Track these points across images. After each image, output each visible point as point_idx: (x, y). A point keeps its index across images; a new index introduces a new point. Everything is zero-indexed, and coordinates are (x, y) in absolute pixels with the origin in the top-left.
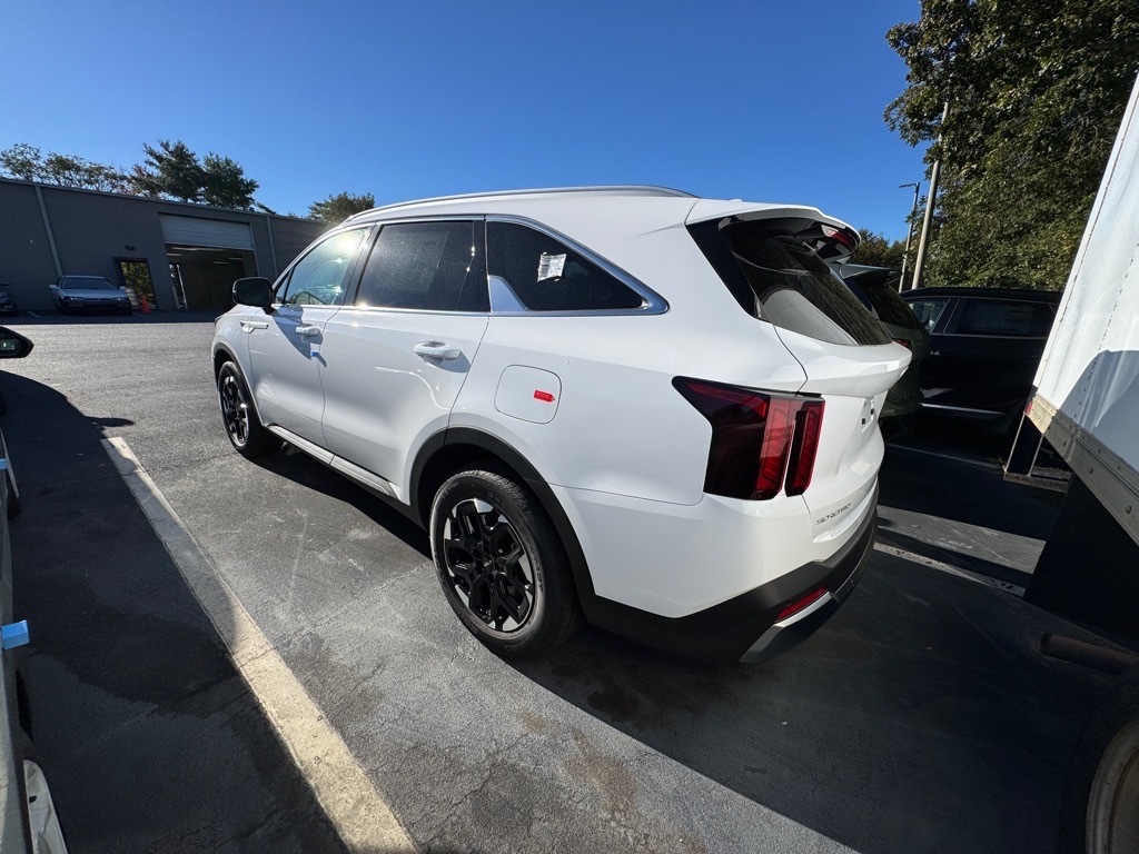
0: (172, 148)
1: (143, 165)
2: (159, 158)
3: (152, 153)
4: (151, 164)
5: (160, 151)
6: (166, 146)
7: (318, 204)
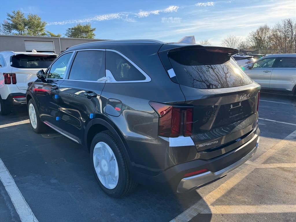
0: (16, 13)
1: (7, 20)
2: (12, 17)
3: (9, 16)
4: (9, 19)
5: (12, 14)
6: (14, 12)
7: (69, 29)
